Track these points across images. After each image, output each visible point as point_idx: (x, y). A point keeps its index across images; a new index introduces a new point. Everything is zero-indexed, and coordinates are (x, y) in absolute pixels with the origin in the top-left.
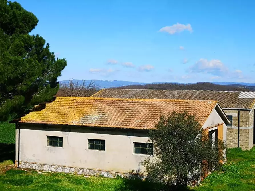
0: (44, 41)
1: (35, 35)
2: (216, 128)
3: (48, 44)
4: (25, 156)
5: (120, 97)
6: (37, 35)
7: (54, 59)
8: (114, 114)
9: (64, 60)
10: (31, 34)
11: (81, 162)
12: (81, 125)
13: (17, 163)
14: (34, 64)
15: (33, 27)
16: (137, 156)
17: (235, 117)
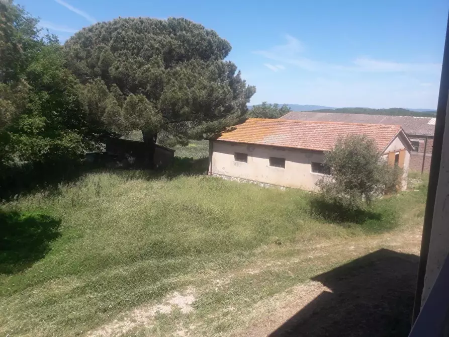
0: (236, 68)
1: (228, 62)
2: (398, 153)
3: (239, 72)
4: (216, 168)
5: (306, 120)
6: (230, 62)
7: (245, 87)
8: (295, 135)
9: (254, 87)
10: (224, 61)
11: (262, 176)
12: (263, 144)
13: (209, 174)
14: (226, 90)
15: (226, 54)
16: (314, 175)
17: (422, 144)
